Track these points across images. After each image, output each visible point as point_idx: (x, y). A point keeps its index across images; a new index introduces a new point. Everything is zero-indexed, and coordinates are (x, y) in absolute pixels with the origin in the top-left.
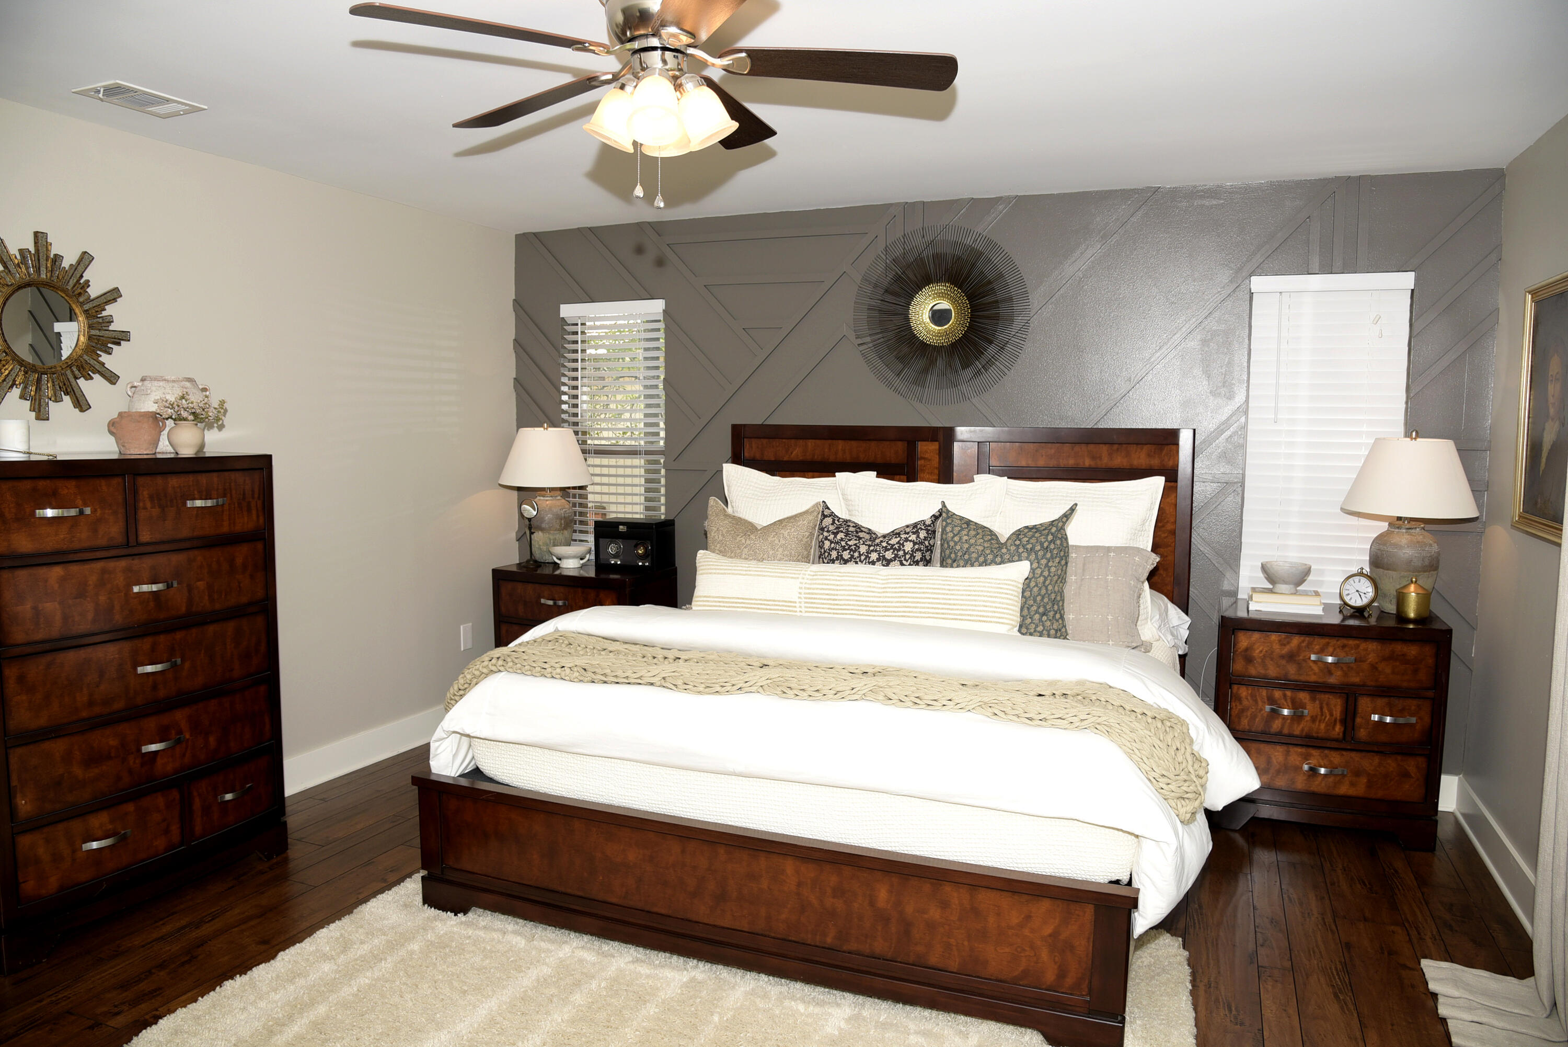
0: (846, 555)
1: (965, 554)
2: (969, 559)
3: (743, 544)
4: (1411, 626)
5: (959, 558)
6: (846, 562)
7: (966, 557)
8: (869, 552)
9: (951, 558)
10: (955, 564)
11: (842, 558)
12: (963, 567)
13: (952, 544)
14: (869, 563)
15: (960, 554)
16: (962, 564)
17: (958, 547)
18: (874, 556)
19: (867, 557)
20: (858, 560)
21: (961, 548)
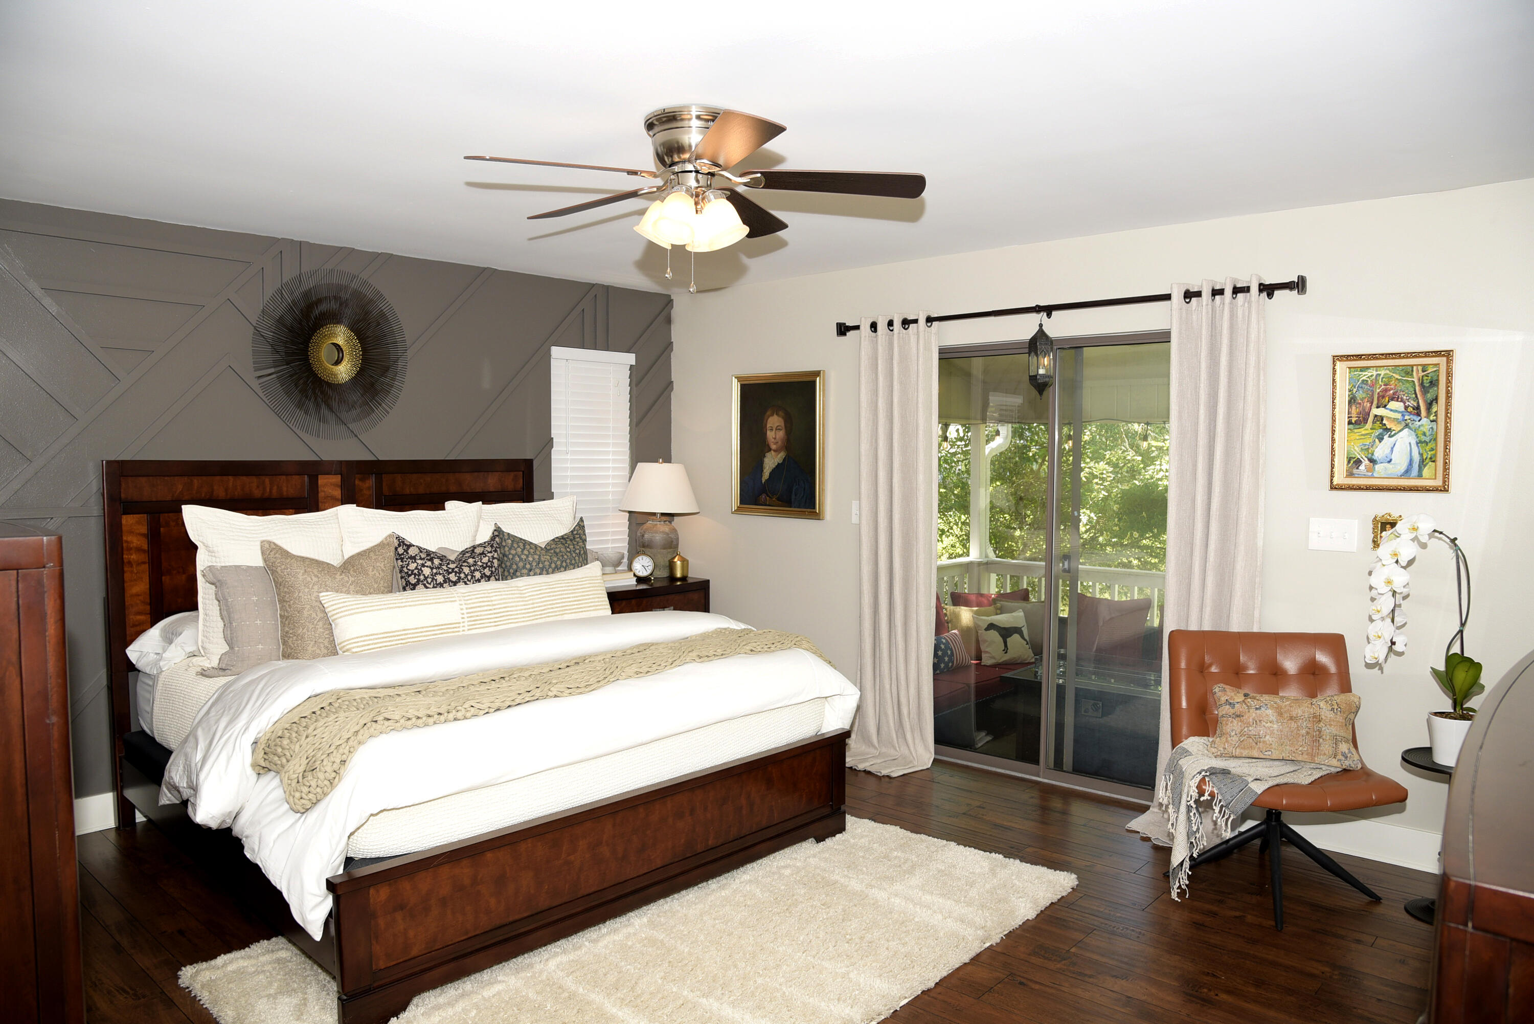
0: (453, 577)
1: (539, 563)
2: (544, 567)
3: (347, 582)
4: (679, 583)
5: (534, 567)
6: (455, 583)
7: (541, 565)
8: (472, 572)
9: (526, 569)
10: (532, 573)
11: (450, 581)
12: (540, 574)
13: (524, 557)
14: (476, 581)
15: (534, 564)
16: (538, 572)
17: (531, 559)
18: (478, 575)
19: (473, 576)
20: (466, 580)
21: (534, 559)
